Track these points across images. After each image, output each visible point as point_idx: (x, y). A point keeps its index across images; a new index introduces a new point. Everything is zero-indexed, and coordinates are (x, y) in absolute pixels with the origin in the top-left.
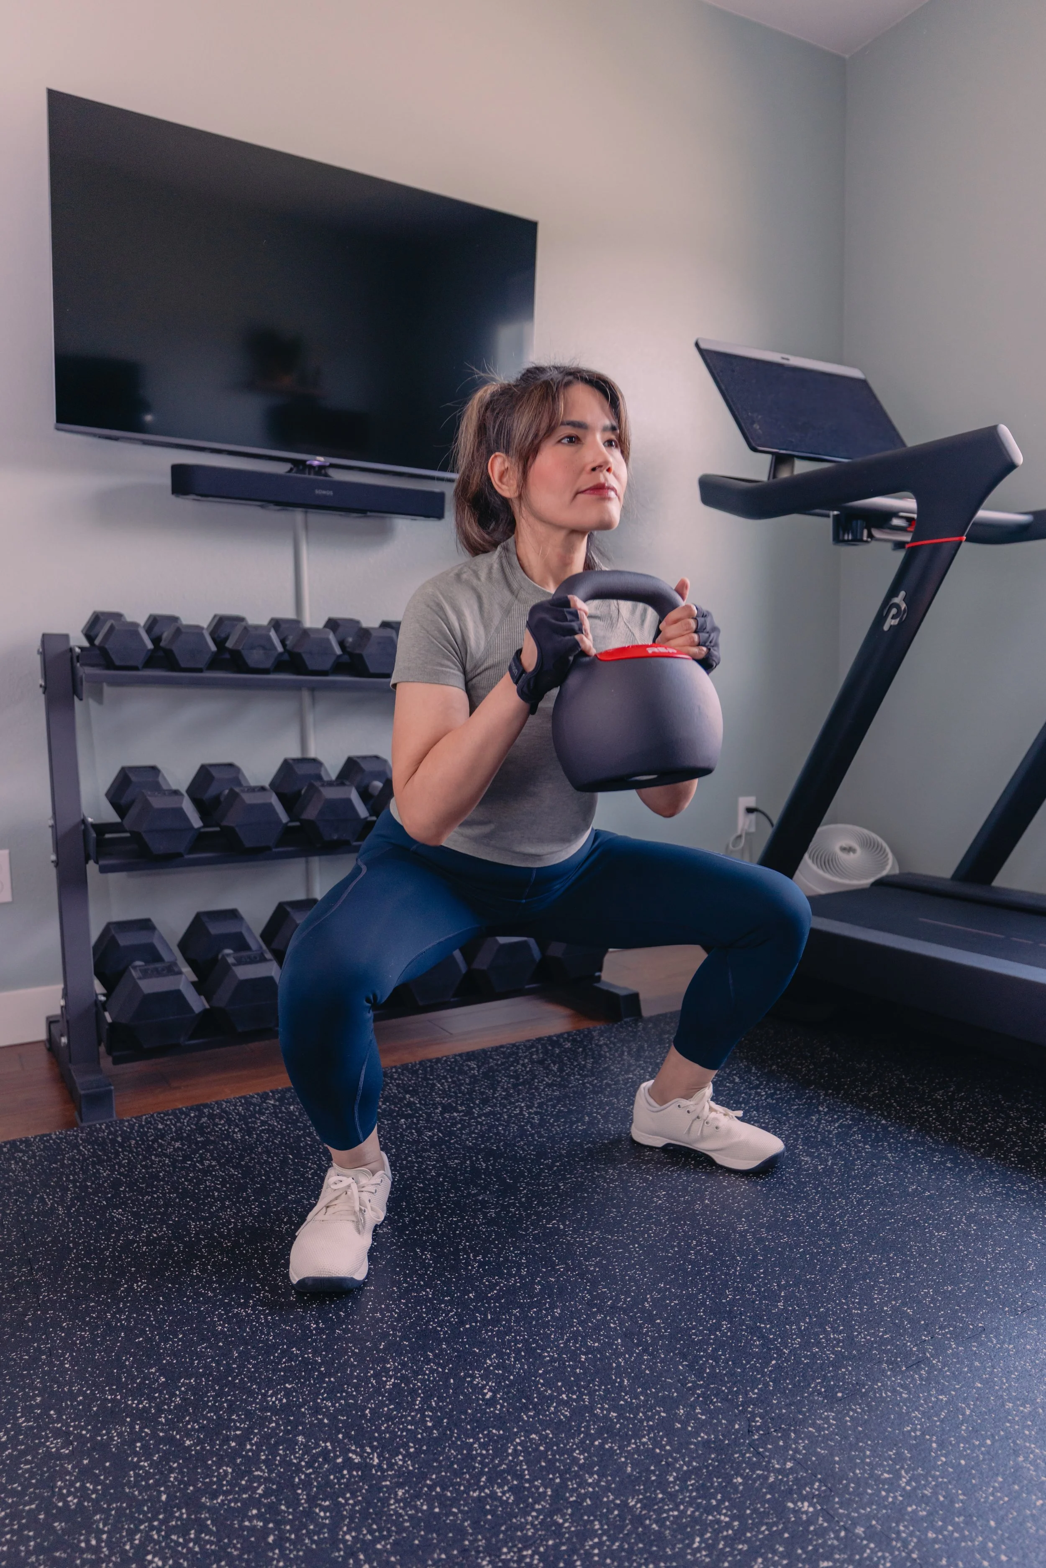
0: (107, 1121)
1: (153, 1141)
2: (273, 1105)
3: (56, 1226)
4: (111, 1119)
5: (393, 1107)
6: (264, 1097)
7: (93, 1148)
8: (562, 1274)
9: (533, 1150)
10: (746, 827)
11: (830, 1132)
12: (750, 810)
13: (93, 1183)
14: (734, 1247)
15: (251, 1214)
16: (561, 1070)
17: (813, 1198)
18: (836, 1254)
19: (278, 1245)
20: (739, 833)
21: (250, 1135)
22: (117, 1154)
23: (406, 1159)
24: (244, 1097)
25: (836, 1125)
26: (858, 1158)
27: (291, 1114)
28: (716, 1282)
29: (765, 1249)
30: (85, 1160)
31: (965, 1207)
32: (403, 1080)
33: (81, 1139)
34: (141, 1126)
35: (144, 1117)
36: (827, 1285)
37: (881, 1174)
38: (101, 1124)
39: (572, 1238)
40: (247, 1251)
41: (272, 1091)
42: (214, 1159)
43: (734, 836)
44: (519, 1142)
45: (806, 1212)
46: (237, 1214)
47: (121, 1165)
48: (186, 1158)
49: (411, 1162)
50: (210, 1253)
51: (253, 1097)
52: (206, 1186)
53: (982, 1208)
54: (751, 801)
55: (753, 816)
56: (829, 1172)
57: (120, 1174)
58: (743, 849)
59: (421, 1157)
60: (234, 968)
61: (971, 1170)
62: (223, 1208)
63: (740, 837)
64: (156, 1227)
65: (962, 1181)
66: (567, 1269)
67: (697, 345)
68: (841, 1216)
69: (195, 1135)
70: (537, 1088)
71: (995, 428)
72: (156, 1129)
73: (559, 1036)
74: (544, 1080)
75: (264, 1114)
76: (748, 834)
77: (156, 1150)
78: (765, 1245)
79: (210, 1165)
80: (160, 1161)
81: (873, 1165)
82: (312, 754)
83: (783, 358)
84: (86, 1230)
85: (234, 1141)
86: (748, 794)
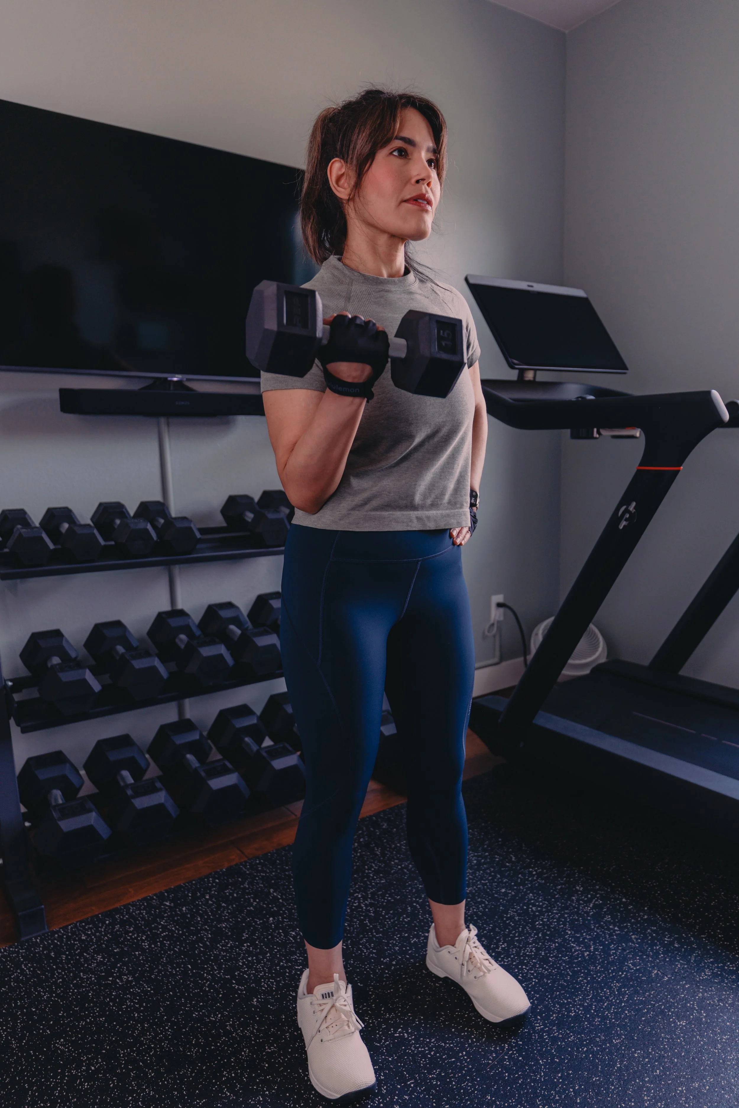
0: (40, 933)
1: (81, 954)
2: (169, 907)
3: (12, 1063)
4: (43, 932)
5: (261, 904)
6: (161, 897)
7: (33, 966)
8: (414, 1090)
9: (374, 948)
10: (497, 618)
11: (587, 913)
12: (499, 605)
13: (37, 1009)
14: (536, 1049)
15: (166, 1037)
16: (383, 854)
17: (586, 990)
18: (610, 1053)
19: (191, 1073)
20: (492, 622)
21: (155, 943)
22: (52, 971)
23: (278, 965)
24: (145, 899)
25: (591, 905)
26: (612, 943)
27: (184, 916)
28: (528, 1090)
29: (559, 1049)
30: (28, 980)
31: (695, 992)
32: (266, 872)
33: (23, 957)
34: (69, 938)
35: (70, 927)
36: (609, 1088)
37: (630, 959)
38: (36, 938)
39: (415, 1047)
40: (168, 1081)
41: (167, 891)
42: (130, 973)
43: (488, 626)
44: (362, 939)
45: (583, 1006)
46: (154, 1037)
47: (58, 986)
48: (109, 973)
49: (282, 967)
50: (139, 1085)
51: (153, 899)
52: (128, 1007)
53: (706, 992)
54: (499, 598)
55: (501, 610)
56: (593, 957)
57: (58, 996)
58: (494, 636)
59: (290, 961)
60: (133, 801)
61: (693, 950)
62: (143, 1032)
63: (493, 625)
64: (93, 1058)
65: (688, 962)
66: (417, 1084)
67: (466, 279)
68: (608, 1008)
69: (112, 946)
70: (368, 877)
71: (709, 393)
72: (80, 940)
73: (377, 815)
74: (372, 867)
75: (162, 918)
76: (498, 622)
77: (83, 965)
78: (558, 1045)
79: (128, 981)
80: (88, 979)
81: (624, 950)
82: (180, 606)
83: (529, 286)
84: (37, 1067)
85: (143, 951)
86: (497, 593)
